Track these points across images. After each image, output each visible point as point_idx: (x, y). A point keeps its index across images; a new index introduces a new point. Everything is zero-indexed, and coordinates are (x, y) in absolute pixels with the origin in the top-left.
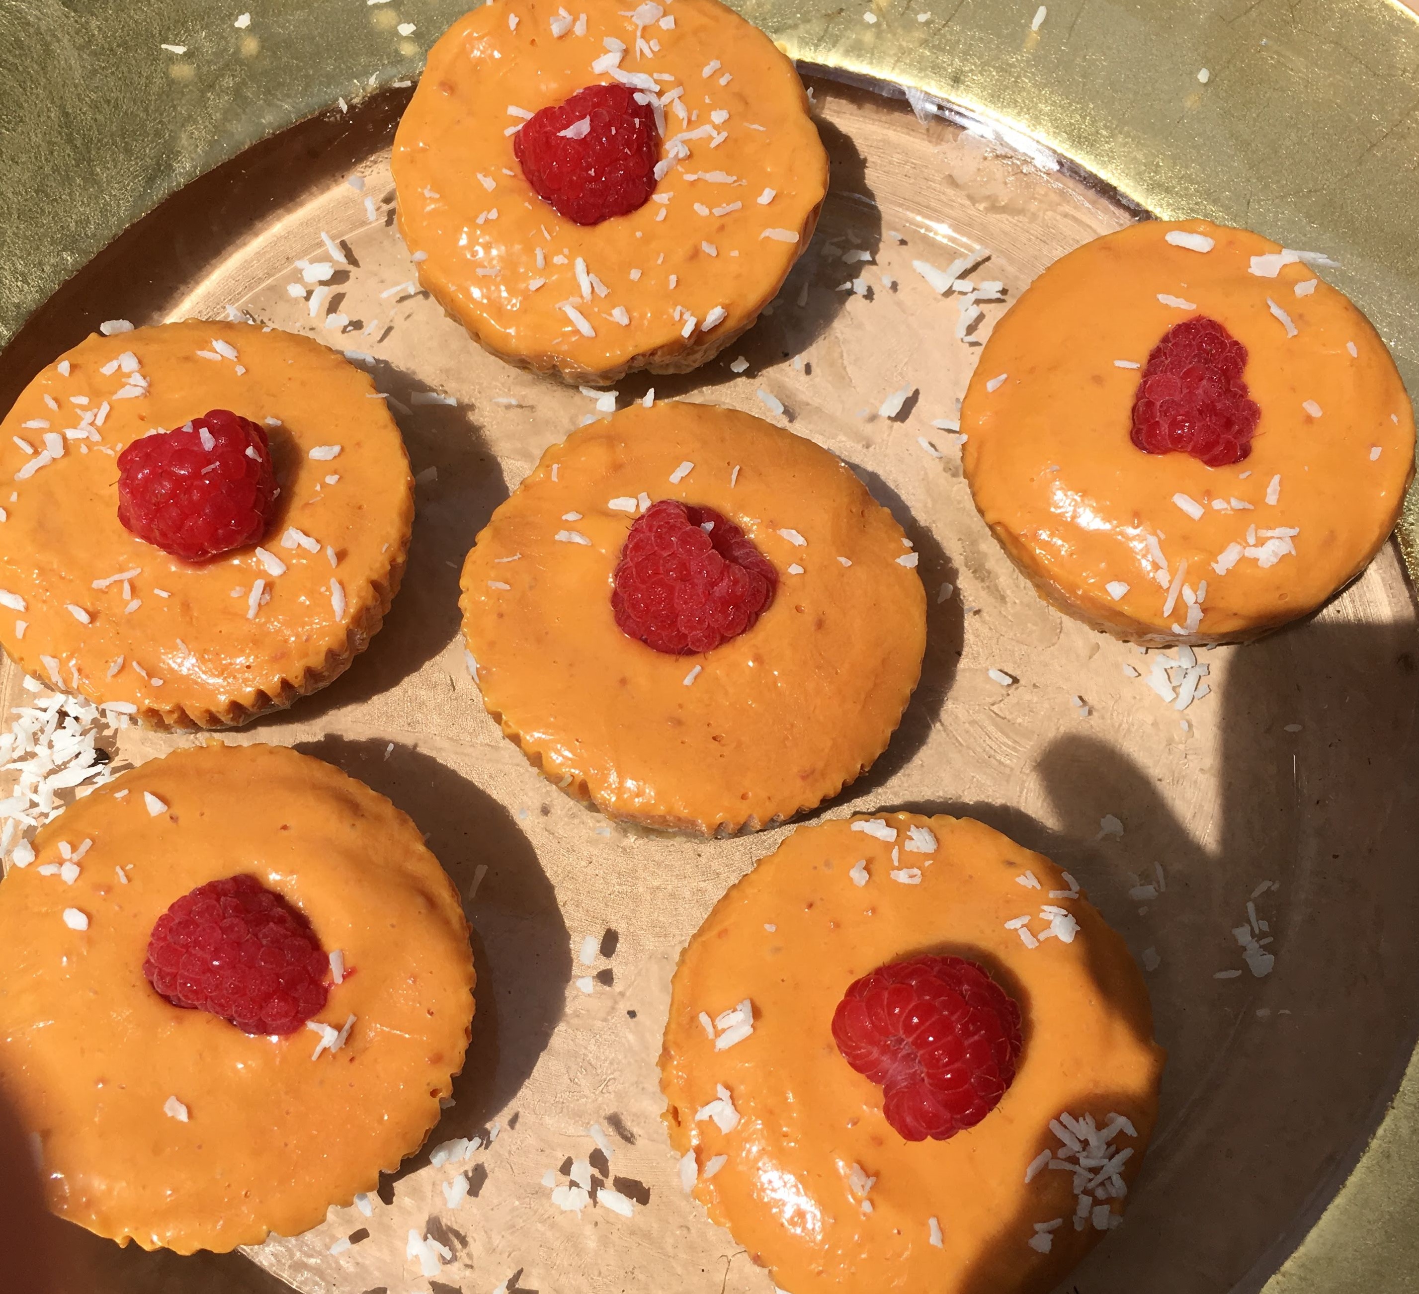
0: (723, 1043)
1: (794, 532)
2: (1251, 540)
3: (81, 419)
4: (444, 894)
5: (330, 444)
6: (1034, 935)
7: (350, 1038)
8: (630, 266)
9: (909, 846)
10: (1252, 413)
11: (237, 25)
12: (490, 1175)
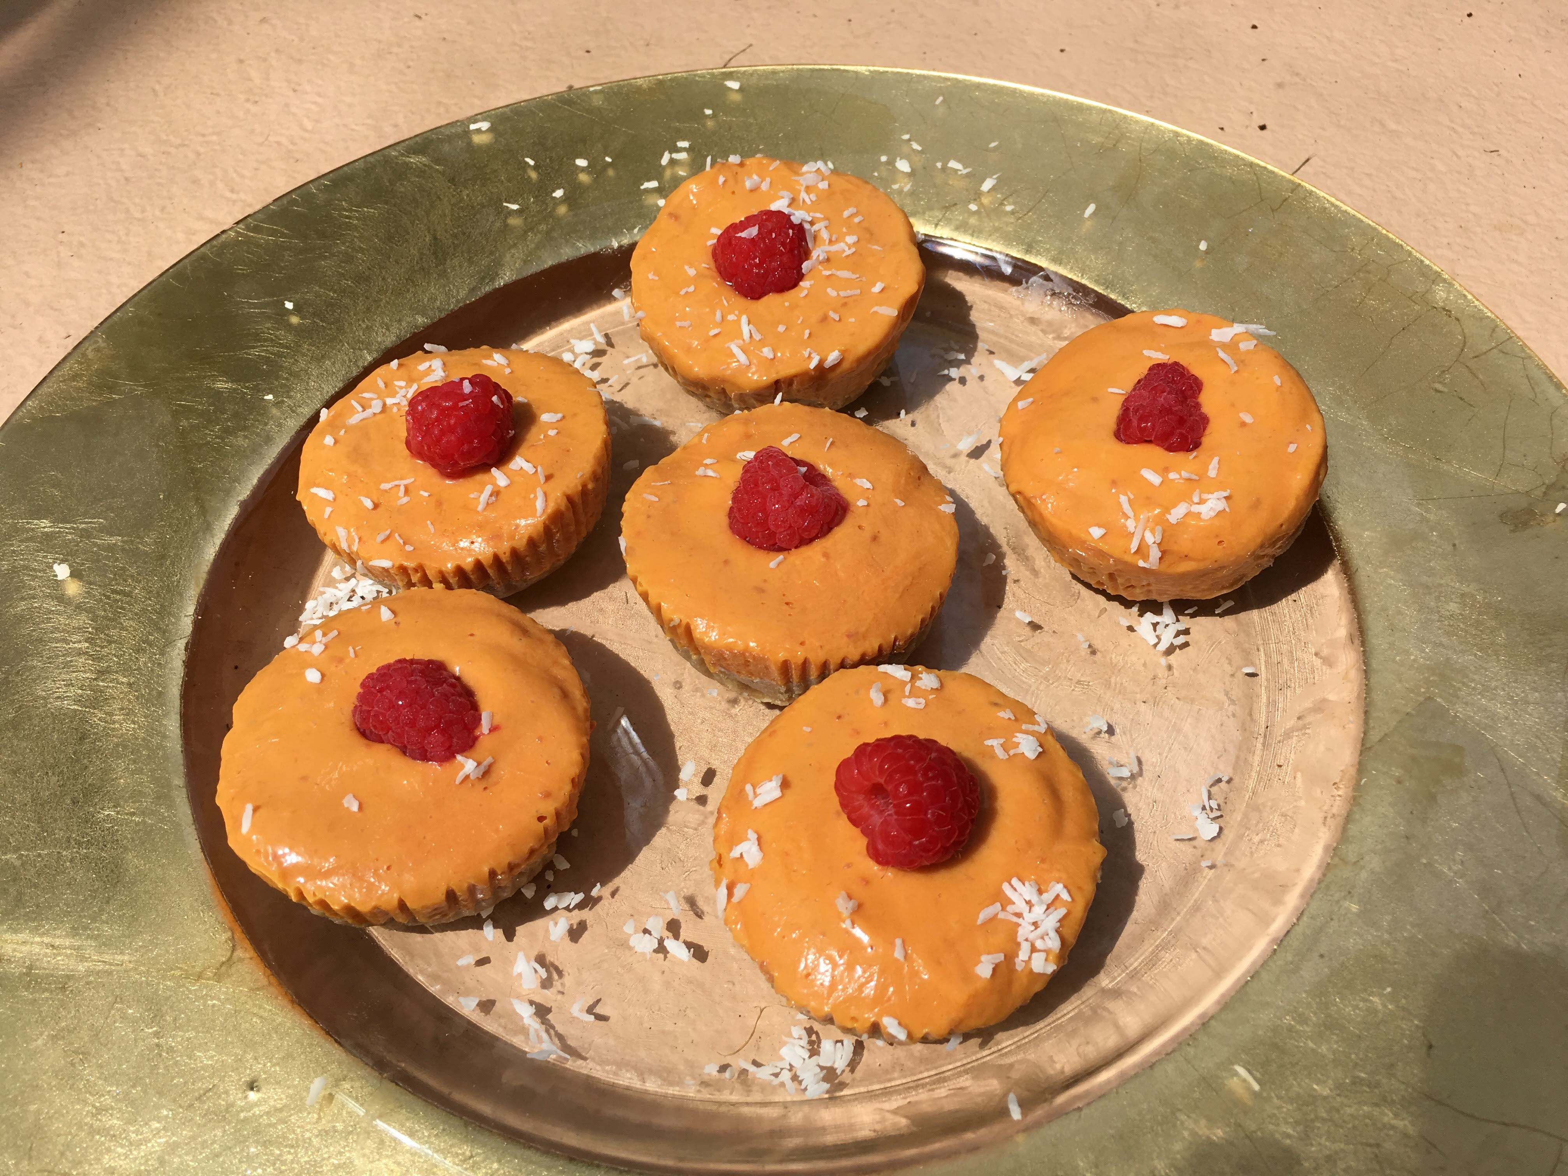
0: (758, 803)
1: (865, 480)
2: (1196, 500)
3: (398, 393)
4: (577, 692)
5: (556, 412)
6: (1006, 751)
7: (486, 773)
8: (779, 323)
9: (918, 683)
10: (1204, 421)
11: (554, 195)
12: (589, 929)
